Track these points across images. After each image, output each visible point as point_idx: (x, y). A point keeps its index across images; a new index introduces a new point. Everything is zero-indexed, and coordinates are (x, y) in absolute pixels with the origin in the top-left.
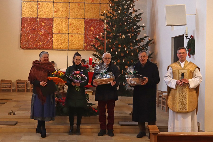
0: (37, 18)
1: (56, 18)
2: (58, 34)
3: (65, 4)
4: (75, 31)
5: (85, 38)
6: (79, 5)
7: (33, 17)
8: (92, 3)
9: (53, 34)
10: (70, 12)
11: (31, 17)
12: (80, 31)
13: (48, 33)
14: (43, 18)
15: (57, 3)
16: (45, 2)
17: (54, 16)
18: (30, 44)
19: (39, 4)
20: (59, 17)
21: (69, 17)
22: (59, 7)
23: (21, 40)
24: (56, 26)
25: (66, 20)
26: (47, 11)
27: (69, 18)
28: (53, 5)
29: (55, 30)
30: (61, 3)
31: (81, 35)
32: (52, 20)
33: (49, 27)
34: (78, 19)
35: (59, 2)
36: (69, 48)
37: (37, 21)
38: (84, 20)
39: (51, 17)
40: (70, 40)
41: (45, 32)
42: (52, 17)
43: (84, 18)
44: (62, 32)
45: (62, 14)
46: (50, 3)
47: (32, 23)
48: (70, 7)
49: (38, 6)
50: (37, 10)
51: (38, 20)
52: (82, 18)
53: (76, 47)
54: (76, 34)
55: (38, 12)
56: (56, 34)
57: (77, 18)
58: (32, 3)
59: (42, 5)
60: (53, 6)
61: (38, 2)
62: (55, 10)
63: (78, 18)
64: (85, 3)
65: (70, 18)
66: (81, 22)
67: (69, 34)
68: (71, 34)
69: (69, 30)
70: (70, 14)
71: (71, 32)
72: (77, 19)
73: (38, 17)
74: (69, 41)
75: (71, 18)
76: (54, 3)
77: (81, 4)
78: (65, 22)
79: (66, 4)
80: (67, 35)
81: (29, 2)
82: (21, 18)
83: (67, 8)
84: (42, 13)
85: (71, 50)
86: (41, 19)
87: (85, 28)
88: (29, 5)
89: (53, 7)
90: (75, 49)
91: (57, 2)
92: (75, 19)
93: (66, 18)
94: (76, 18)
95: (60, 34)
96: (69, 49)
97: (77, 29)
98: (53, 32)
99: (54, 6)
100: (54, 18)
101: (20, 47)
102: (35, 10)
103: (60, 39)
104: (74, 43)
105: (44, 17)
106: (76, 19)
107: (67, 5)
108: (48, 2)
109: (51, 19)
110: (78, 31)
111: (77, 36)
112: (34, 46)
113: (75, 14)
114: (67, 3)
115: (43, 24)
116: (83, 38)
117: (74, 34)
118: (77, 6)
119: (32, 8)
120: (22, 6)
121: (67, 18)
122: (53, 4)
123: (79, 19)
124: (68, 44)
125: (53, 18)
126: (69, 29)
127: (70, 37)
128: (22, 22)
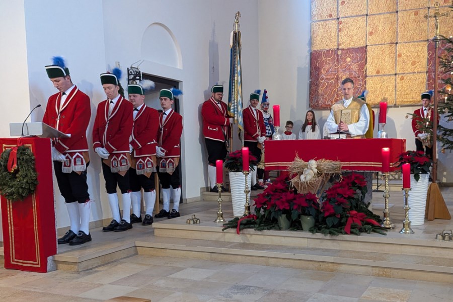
0: (338, 49)
1: (372, 45)
2: (375, 76)
3: (389, 15)
4: (409, 68)
5: (428, 80)
6: (416, 14)
7: (330, 49)
8: (445, 6)
9: (366, 76)
10: (399, 30)
11: (327, 48)
12: (418, 67)
13: (357, 76)
14: (348, 49)
15: (374, 16)
16: (352, 16)
17: (368, 43)
18: (326, 99)
19: (340, 23)
20: (377, 43)
21: (396, 42)
22: (377, 23)
23: (310, 93)
24: (372, 62)
25: (391, 48)
26: (356, 35)
27: (397, 43)
28: (367, 21)
29: (370, 69)
30: (382, 15)
31: (421, 74)
32: (364, 50)
33: (359, 65)
34: (415, 43)
35: (378, 14)
36: (396, 103)
37: (338, 55)
38: (426, 43)
39: (362, 46)
40: (399, 86)
41: (352, 74)
42: (365, 45)
43: (428, 40)
44: (383, 72)
45: (384, 37)
46: (359, 18)
47: (329, 60)
48: (399, 20)
49: (338, 27)
50: (337, 35)
51: (340, 52)
52: (422, 39)
53: (411, 100)
54: (411, 73)
55: (338, 38)
56: (372, 76)
57: (413, 42)
58: (328, 22)
59: (347, 24)
60: (365, 22)
61: (338, 19)
62: (369, 29)
63: (415, 40)
64: (429, 8)
65: (398, 42)
66: (420, 48)
67: (397, 76)
68: (401, 74)
69: (397, 66)
70: (399, 34)
71: (399, 71)
72: (412, 43)
73: (338, 47)
74: (397, 89)
75: (400, 43)
76: (368, 17)
77: (422, 12)
78: (390, 51)
79: (391, 16)
80: (394, 77)
81: (323, 20)
82: (311, 53)
83: (392, 24)
84: (345, 39)
85: (402, 106)
86: (344, 52)
87: (428, 59)
88: (324, 27)
89: (366, 25)
90: (412, 103)
91: (373, 13)
92: (409, 43)
93: (391, 43)
94: (410, 42)
95: (380, 76)
96: (397, 104)
97: (414, 63)
98: (366, 74)
99: (368, 21)
100: (368, 47)
101: (310, 105)
102: (333, 34)
103: (380, 85)
104: (407, 92)
105: (350, 47)
106: (411, 44)
107: (392, 17)
108: (357, 16)
109: (362, 48)
110: (415, 66)
111: (413, 77)
112: (332, 102)
113: (410, 34)
114: (393, 12)
115: (348, 59)
116: (425, 80)
117: (407, 73)
118: (414, 16)
119: (329, 32)
120: (312, 31)
121: (393, 43)
122: (367, 19)
123: (417, 43)
124: (395, 94)
125: (367, 46)
126: (396, 65)
127: (398, 80)
128: (312, 60)
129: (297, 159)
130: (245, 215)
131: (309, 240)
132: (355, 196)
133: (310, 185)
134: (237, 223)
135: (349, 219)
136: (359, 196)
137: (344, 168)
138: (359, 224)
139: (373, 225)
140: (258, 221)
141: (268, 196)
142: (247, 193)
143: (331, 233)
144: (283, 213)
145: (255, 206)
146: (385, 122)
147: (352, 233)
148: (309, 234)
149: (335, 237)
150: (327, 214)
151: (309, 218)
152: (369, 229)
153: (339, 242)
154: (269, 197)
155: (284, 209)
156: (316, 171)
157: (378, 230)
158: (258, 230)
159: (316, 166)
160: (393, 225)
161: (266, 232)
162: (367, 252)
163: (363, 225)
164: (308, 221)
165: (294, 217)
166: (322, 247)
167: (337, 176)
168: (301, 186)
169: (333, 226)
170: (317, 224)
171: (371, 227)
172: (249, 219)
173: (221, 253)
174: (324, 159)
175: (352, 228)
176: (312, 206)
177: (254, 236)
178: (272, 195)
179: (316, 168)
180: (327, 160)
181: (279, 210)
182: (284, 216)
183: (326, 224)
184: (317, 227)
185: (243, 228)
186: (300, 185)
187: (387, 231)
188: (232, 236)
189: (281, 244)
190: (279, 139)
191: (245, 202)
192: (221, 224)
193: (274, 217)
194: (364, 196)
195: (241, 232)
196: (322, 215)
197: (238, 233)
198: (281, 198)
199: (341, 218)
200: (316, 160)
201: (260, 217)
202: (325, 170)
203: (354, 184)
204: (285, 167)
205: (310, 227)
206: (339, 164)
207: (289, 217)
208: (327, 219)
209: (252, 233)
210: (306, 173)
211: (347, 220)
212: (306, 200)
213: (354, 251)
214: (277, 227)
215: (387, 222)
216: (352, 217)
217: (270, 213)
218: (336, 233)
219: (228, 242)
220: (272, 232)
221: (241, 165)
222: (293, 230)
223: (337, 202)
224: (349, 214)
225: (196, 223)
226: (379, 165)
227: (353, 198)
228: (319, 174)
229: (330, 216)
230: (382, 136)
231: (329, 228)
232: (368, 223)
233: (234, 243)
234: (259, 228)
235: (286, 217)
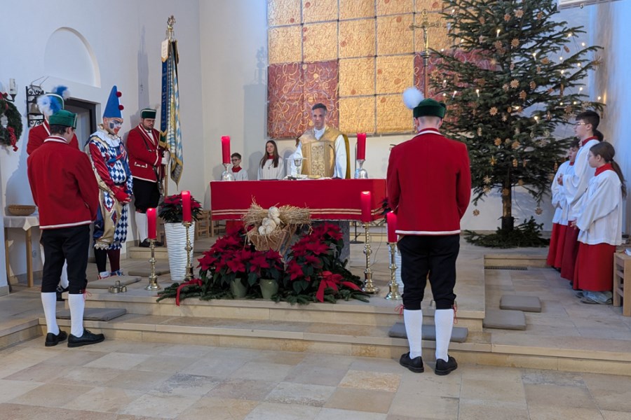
0: (302, 63)
1: (345, 58)
2: (350, 97)
3: (365, 21)
4: (392, 87)
6: (399, 20)
7: (293, 63)
8: (434, 12)
9: (338, 98)
10: (378, 39)
11: (289, 61)
12: (402, 86)
13: (327, 97)
14: (316, 63)
15: (347, 22)
16: (320, 22)
17: (340, 55)
18: (289, 125)
19: (305, 30)
20: (352, 56)
21: (375, 54)
22: (351, 31)
23: (268, 118)
24: (346, 79)
25: (369, 62)
26: (325, 45)
27: (376, 56)
28: (338, 28)
29: (343, 88)
30: (357, 21)
32: (335, 64)
33: (329, 83)
34: (398, 57)
35: (351, 20)
36: (376, 131)
37: (302, 70)
38: (412, 56)
39: (332, 59)
40: (379, 109)
41: (321, 94)
42: (336, 58)
43: (414, 53)
44: (360, 92)
45: (359, 48)
46: (329, 24)
47: (291, 77)
48: (378, 27)
49: (302, 35)
50: (301, 44)
51: (305, 67)
52: (407, 52)
53: (395, 127)
54: (394, 94)
55: (302, 48)
56: (346, 97)
57: (396, 55)
58: (289, 29)
59: (313, 31)
60: (336, 30)
61: (302, 24)
62: (341, 38)
63: (398, 52)
64: (414, 13)
65: (378, 55)
66: (405, 62)
67: (377, 97)
68: (382, 94)
69: (377, 85)
70: (379, 45)
71: (380, 91)
72: (395, 57)
73: (303, 60)
74: (377, 113)
75: (380, 56)
76: (340, 23)
77: (405, 18)
78: (367, 66)
79: (368, 22)
80: (373, 98)
81: (283, 26)
82: (268, 67)
83: (370, 32)
84: (312, 49)
85: (384, 135)
86: (310, 66)
87: (415, 76)
88: (284, 34)
89: (338, 32)
90: (396, 131)
91: (345, 19)
92: (391, 56)
93: (369, 57)
94: (393, 55)
95: (356, 97)
96: (378, 132)
97: (397, 82)
98: (338, 94)
99: (340, 29)
100: (340, 61)
101: (268, 133)
102: (296, 44)
103: (356, 108)
104: (389, 117)
105: (318, 60)
106: (393, 57)
107: (370, 24)
108: (326, 21)
109: (333, 62)
110: (399, 85)
111: (396, 98)
112: (296, 130)
113: (392, 44)
114: (370, 18)
115: (316, 76)
117: (390, 94)
118: (396, 23)
119: (290, 40)
120: (269, 39)
121: (372, 56)
122: (338, 26)
123: (401, 57)
124: (375, 120)
125: (338, 59)
126: (375, 83)
127: (378, 102)
128: (270, 76)
129: (254, 205)
130: (187, 280)
131: (271, 310)
132: (329, 253)
133: (272, 239)
134: (176, 290)
135: (322, 282)
136: (333, 253)
137: (314, 216)
138: (334, 288)
139: (352, 290)
140: (204, 287)
141: (217, 254)
142: (188, 250)
143: (299, 301)
144: (237, 277)
145: (200, 268)
146: (364, 158)
147: (326, 300)
148: (272, 304)
149: (304, 307)
150: (293, 277)
151: (270, 283)
152: (347, 295)
153: (310, 312)
154: (219, 256)
155: (238, 271)
156: (278, 220)
157: (358, 296)
158: (205, 299)
159: (278, 215)
160: (377, 289)
161: (215, 302)
162: (345, 325)
163: (339, 290)
164: (269, 286)
165: (252, 282)
166: (287, 320)
167: (306, 227)
168: (260, 240)
169: (302, 292)
170: (282, 289)
171: (349, 292)
172: (192, 285)
173: (155, 332)
174: (288, 206)
175: (325, 294)
176: (273, 267)
177: (198, 307)
178: (222, 254)
179: (279, 217)
180: (293, 207)
181: (232, 273)
182: (238, 280)
183: (292, 289)
184: (282, 294)
185: (184, 298)
186: (258, 240)
187: (369, 297)
188: (169, 308)
189: (234, 317)
190: (230, 180)
191: (187, 262)
192: (155, 293)
193: (225, 283)
194: (340, 253)
195: (182, 302)
196: (287, 278)
197: (178, 304)
198: (234, 257)
199: (312, 281)
200: (278, 207)
201: (207, 282)
202: (290, 219)
203: (327, 237)
204: (238, 216)
205: (272, 294)
206: (307, 211)
207: (244, 282)
208: (294, 283)
209: (196, 303)
210: (266, 224)
211: (319, 284)
212: (267, 259)
213: (328, 324)
214: (230, 296)
215: (369, 286)
216: (325, 279)
217: (220, 277)
218: (305, 301)
219: (165, 316)
220: (222, 302)
221: (181, 214)
222: (250, 298)
223: (306, 261)
224: (322, 275)
225: (121, 291)
226: (357, 212)
227: (326, 255)
228: (283, 225)
229: (298, 279)
230: (360, 176)
231: (296, 295)
232: (346, 287)
233: (172, 317)
234: (206, 297)
235: (241, 281)
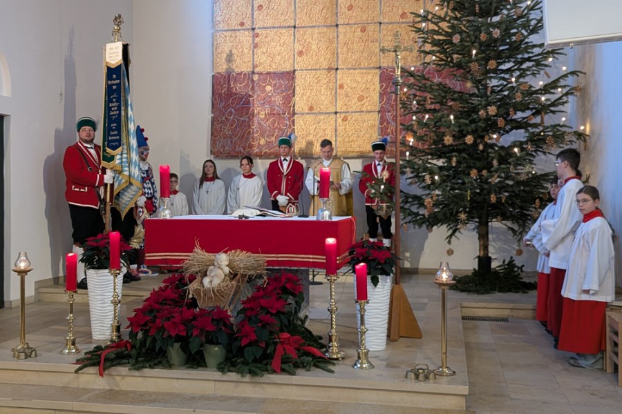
0: (253, 73)
1: (302, 70)
2: (307, 114)
3: (325, 29)
4: (354, 104)
5: (381, 123)
6: (363, 30)
7: (242, 72)
8: (403, 23)
9: (294, 114)
10: (339, 50)
11: (238, 70)
12: (366, 104)
13: (281, 112)
14: (269, 73)
15: (305, 29)
16: (273, 28)
17: (296, 66)
18: (236, 143)
19: (257, 36)
20: (310, 68)
21: (336, 67)
22: (309, 40)
23: (212, 134)
24: (303, 93)
25: (329, 75)
26: (279, 54)
27: (337, 69)
28: (294, 36)
29: (300, 103)
30: (316, 29)
31: (371, 114)
32: (291, 75)
33: (283, 97)
34: (362, 71)
35: (310, 27)
36: (337, 153)
37: (253, 80)
38: (377, 71)
39: (288, 70)
40: (340, 129)
41: (275, 109)
42: (292, 70)
43: (380, 68)
44: (318, 109)
45: (318, 59)
46: (284, 31)
47: (241, 88)
48: (340, 37)
49: (253, 41)
50: (251, 52)
51: (256, 77)
52: (372, 66)
53: (358, 149)
54: (357, 112)
55: (253, 56)
56: (303, 114)
57: (360, 69)
58: (238, 33)
59: (266, 37)
60: (292, 37)
61: (253, 29)
62: (298, 47)
63: (362, 66)
64: (380, 23)
65: (339, 68)
66: (370, 77)
67: (338, 115)
68: (343, 112)
69: (338, 102)
70: (340, 56)
71: (341, 108)
72: (359, 70)
73: (254, 69)
74: (338, 133)
75: (342, 69)
76: (296, 30)
77: (370, 28)
78: (328, 79)
79: (328, 31)
80: (333, 116)
81: (232, 30)
82: (213, 76)
83: (331, 42)
84: (264, 58)
86: (262, 77)
87: (380, 93)
88: (232, 39)
89: (294, 40)
91: (303, 25)
92: (354, 69)
93: (330, 69)
94: (356, 69)
95: (314, 113)
96: (339, 154)
97: (361, 99)
98: (294, 110)
99: (296, 36)
100: (296, 72)
101: (211, 151)
102: (246, 51)
103: (314, 127)
104: (352, 138)
105: (271, 70)
106: (357, 71)
107: (331, 33)
108: (280, 27)
109: (288, 73)
110: (363, 102)
111: (359, 117)
112: (244, 149)
113: (355, 57)
114: (331, 26)
115: (269, 88)
116: (377, 123)
117: (352, 112)
118: (360, 33)
119: (239, 47)
120: (215, 44)
121: (332, 69)
122: (294, 33)
123: (365, 71)
125: (295, 71)
126: (336, 100)
127: (339, 120)
128: (215, 85)
129: (198, 250)
130: (112, 341)
131: (217, 383)
132: (287, 309)
133: (219, 293)
134: (99, 356)
135: (279, 347)
136: (291, 308)
137: (270, 263)
138: (293, 355)
139: (314, 356)
140: (134, 352)
141: (151, 311)
142: (115, 303)
143: (251, 372)
144: (176, 341)
145: (130, 329)
147: (283, 371)
148: (218, 375)
149: (257, 379)
150: (244, 342)
151: (216, 349)
152: (309, 363)
153: (264, 385)
154: (153, 315)
155: (177, 334)
156: (227, 270)
157: (322, 365)
158: (135, 369)
159: (227, 263)
160: (342, 353)
161: (147, 371)
162: (306, 402)
163: (299, 357)
164: (215, 353)
165: (194, 348)
166: (236, 395)
167: (260, 276)
168: (205, 295)
169: (255, 361)
170: (230, 355)
171: (311, 359)
172: (119, 350)
173: (72, 411)
174: (239, 250)
175: (283, 363)
176: (221, 329)
177: (127, 379)
178: (158, 311)
179: (227, 266)
180: (244, 252)
181: (170, 336)
182: (177, 345)
183: (242, 356)
184: (228, 364)
185: (110, 367)
186: (202, 295)
187: (334, 364)
188: (91, 379)
189: (170, 391)
190: (168, 217)
191: (112, 316)
192: (74, 358)
193: (160, 349)
194: (300, 308)
195: (107, 372)
196: (237, 344)
197: (101, 375)
198: (173, 317)
199: (267, 346)
200: (226, 252)
201: (137, 346)
202: (241, 268)
203: (285, 291)
204: (178, 261)
205: (218, 362)
206: (262, 258)
207: (185, 348)
208: (246, 349)
209: (124, 374)
210: (213, 274)
211: (275, 349)
212: (213, 320)
213: (286, 401)
214: (166, 365)
215: (334, 350)
216: (282, 343)
217: (154, 340)
218: (257, 370)
219: (84, 389)
220: (157, 372)
221: (107, 258)
222: (192, 367)
223: (261, 322)
224: (279, 338)
225: (30, 357)
226: (321, 259)
227: (283, 313)
228: (233, 275)
229: (250, 344)
230: (323, 218)
231: (247, 364)
232: (307, 354)
233: (94, 390)
234: (136, 366)
235: (181, 346)
